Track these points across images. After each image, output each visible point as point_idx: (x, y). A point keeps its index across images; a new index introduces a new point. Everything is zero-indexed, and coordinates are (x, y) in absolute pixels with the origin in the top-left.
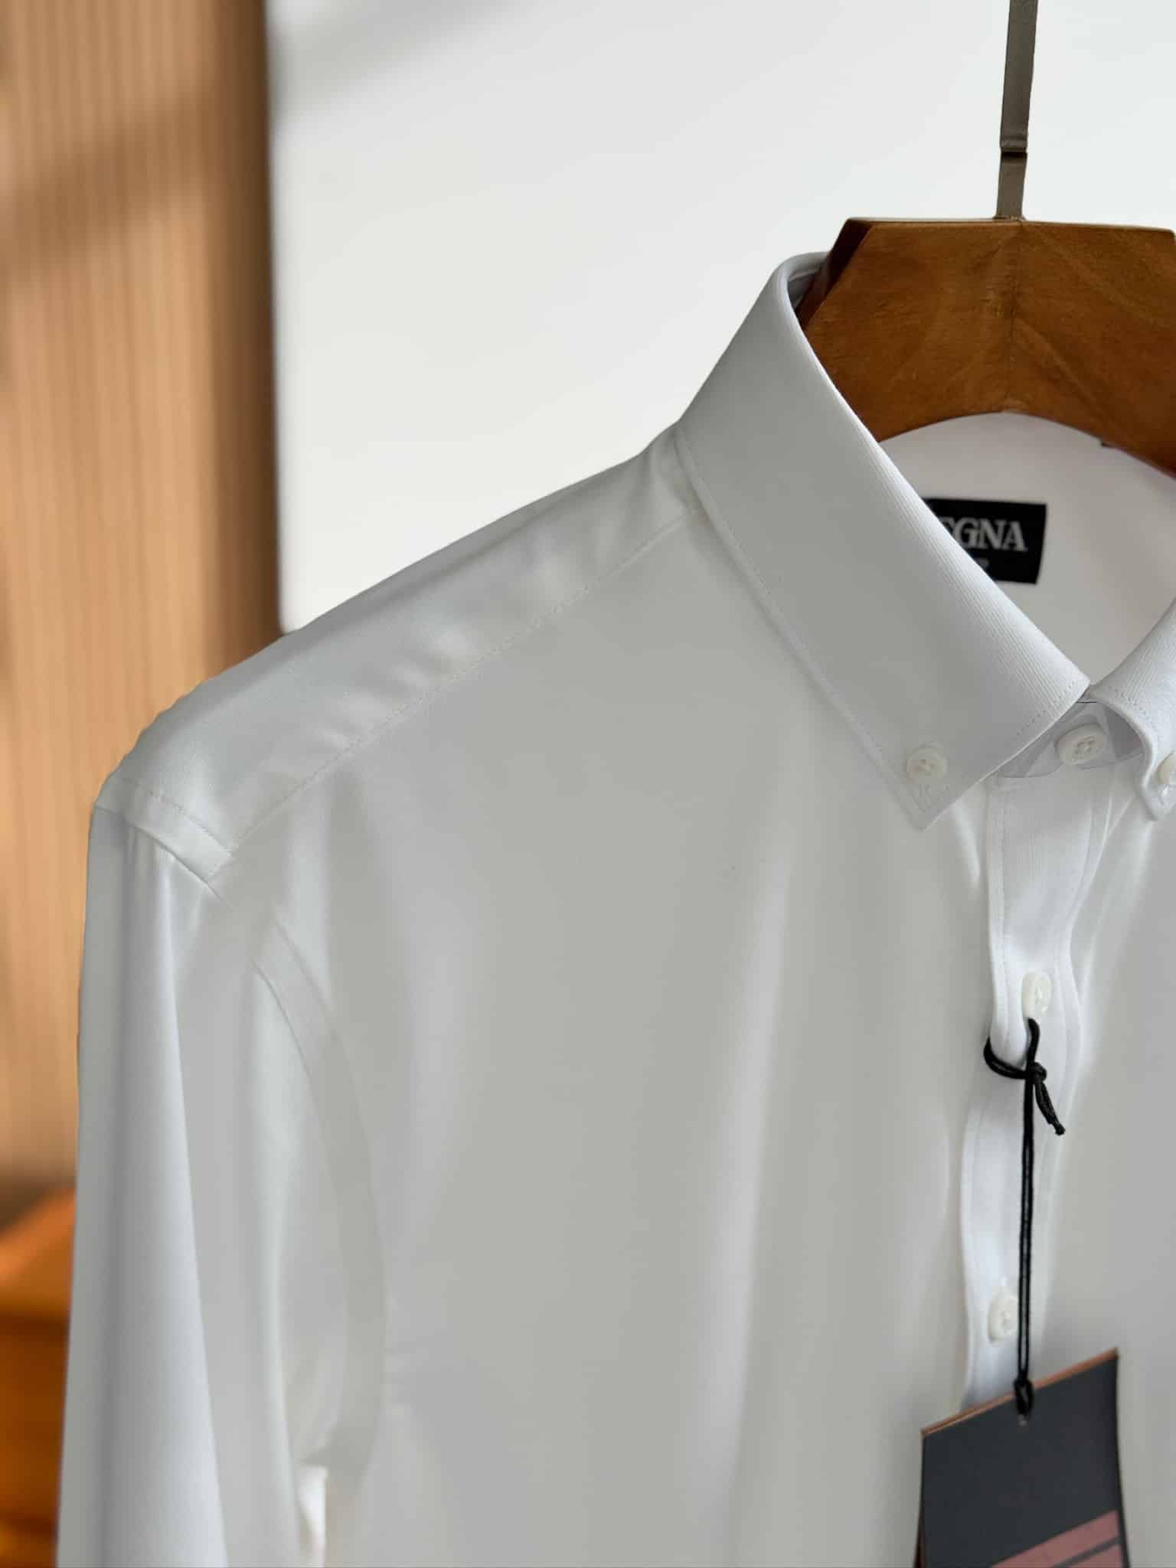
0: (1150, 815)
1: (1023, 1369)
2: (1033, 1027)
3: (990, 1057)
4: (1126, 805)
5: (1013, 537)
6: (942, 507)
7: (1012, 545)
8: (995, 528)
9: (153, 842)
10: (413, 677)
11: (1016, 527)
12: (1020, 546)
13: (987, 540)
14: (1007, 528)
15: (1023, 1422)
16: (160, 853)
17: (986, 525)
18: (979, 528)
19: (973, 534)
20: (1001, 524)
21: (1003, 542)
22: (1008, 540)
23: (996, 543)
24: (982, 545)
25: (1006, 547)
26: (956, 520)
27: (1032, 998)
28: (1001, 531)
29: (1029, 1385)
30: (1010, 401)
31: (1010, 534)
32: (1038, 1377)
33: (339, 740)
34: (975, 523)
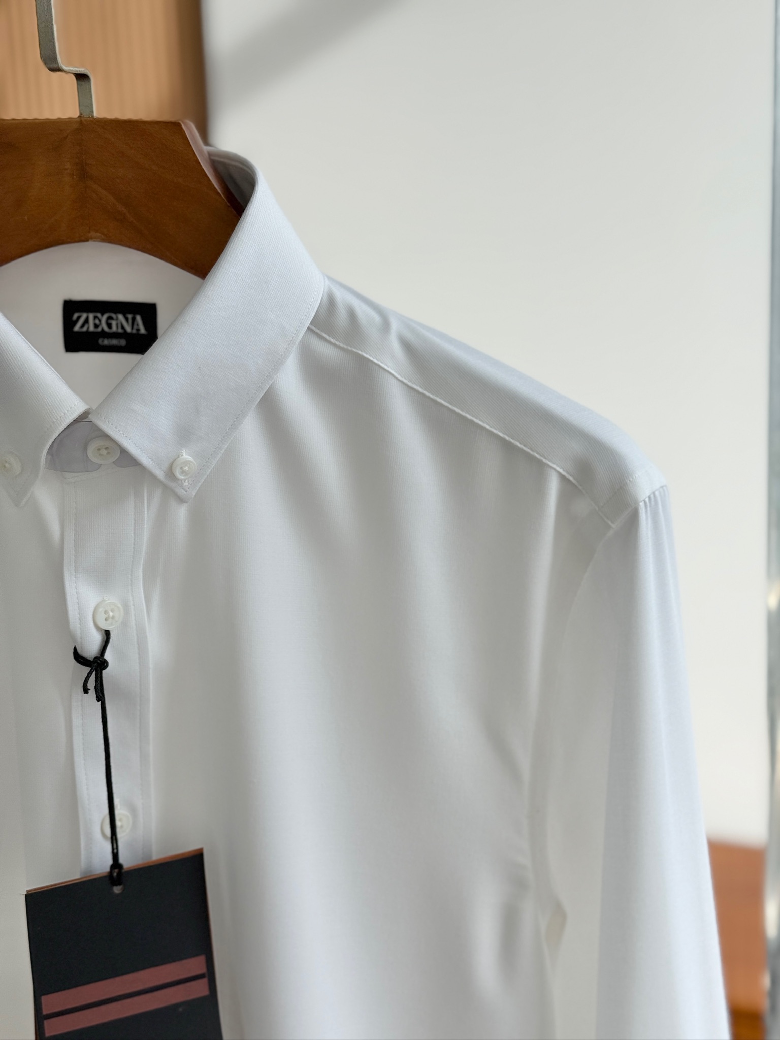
1: (115, 856)
2: (107, 635)
3: (78, 654)
5: (138, 325)
7: (138, 330)
8: (127, 319)
11: (139, 318)
12: (143, 331)
13: (123, 327)
14: (134, 319)
15: (117, 890)
17: (120, 317)
18: (117, 319)
19: (114, 323)
20: (130, 316)
21: (133, 328)
22: (135, 327)
23: (128, 329)
24: (120, 330)
25: (134, 331)
26: (103, 315)
28: (130, 321)
29: (120, 867)
30: (93, 234)
31: (136, 324)
32: (126, 860)
34: (114, 316)
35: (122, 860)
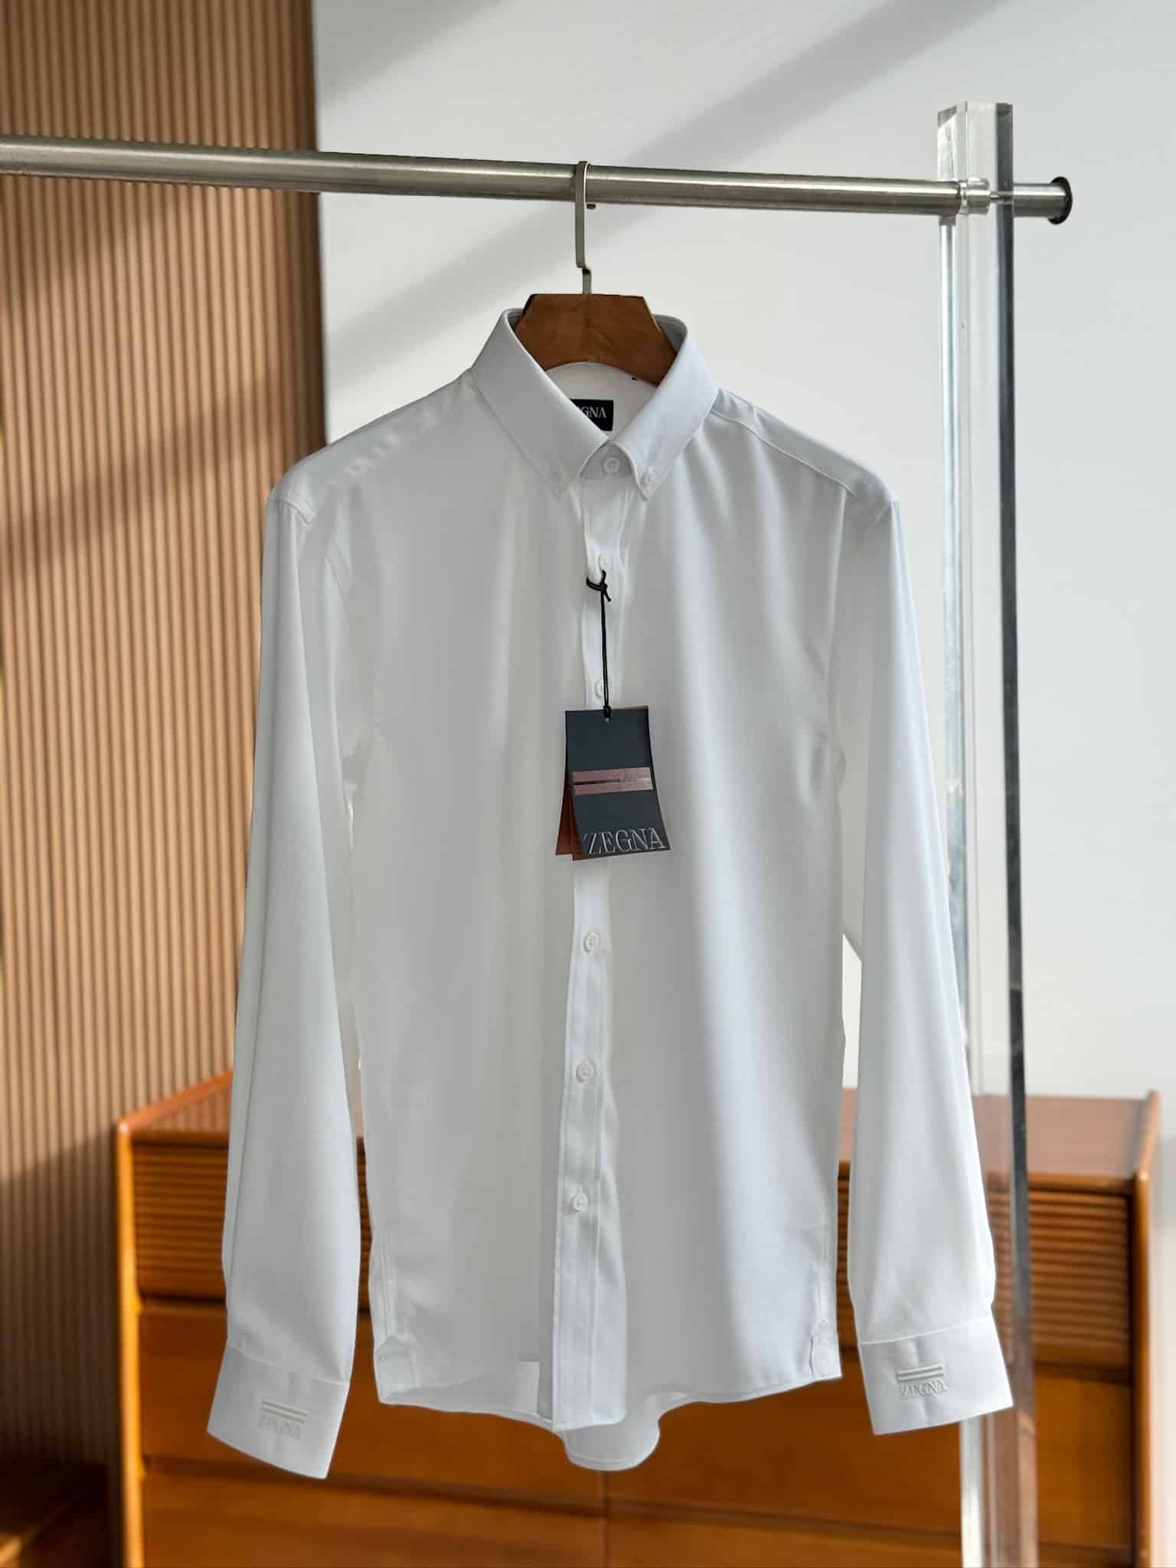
0: (645, 499)
1: (607, 702)
2: (604, 573)
3: (589, 583)
4: (633, 491)
5: (603, 412)
6: (578, 403)
7: (602, 415)
8: (595, 410)
9: (289, 505)
10: (378, 451)
11: (603, 410)
12: (606, 415)
13: (594, 414)
14: (600, 410)
15: (607, 720)
16: (291, 508)
17: (592, 409)
19: (589, 411)
20: (597, 408)
21: (600, 414)
23: (597, 415)
24: (593, 416)
25: (599, 417)
26: (583, 407)
27: (602, 562)
28: (598, 410)
29: (609, 708)
33: (353, 473)
34: (589, 408)
35: (610, 704)
